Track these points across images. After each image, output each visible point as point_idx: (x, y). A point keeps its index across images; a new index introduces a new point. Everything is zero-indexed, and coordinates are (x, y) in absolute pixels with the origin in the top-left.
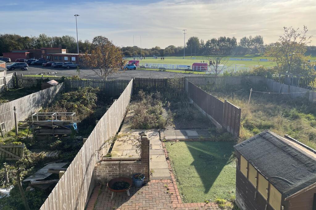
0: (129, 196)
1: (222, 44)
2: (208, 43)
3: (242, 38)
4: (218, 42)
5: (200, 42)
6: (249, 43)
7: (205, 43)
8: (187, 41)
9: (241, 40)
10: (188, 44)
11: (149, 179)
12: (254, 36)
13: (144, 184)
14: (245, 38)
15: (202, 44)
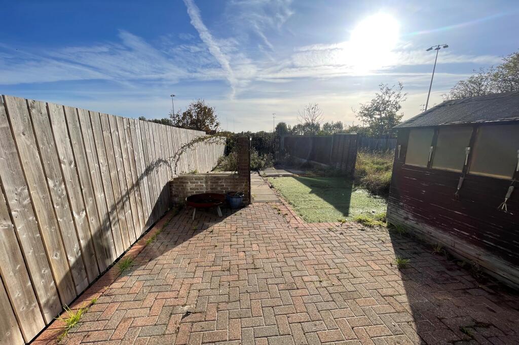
0: (221, 217)
1: (308, 129)
2: (294, 128)
3: (324, 123)
4: (304, 127)
5: (288, 127)
6: (330, 128)
7: (292, 128)
8: (276, 126)
9: (324, 125)
10: (277, 128)
11: (250, 201)
12: (335, 122)
13: (243, 206)
14: (327, 124)
15: (289, 129)
